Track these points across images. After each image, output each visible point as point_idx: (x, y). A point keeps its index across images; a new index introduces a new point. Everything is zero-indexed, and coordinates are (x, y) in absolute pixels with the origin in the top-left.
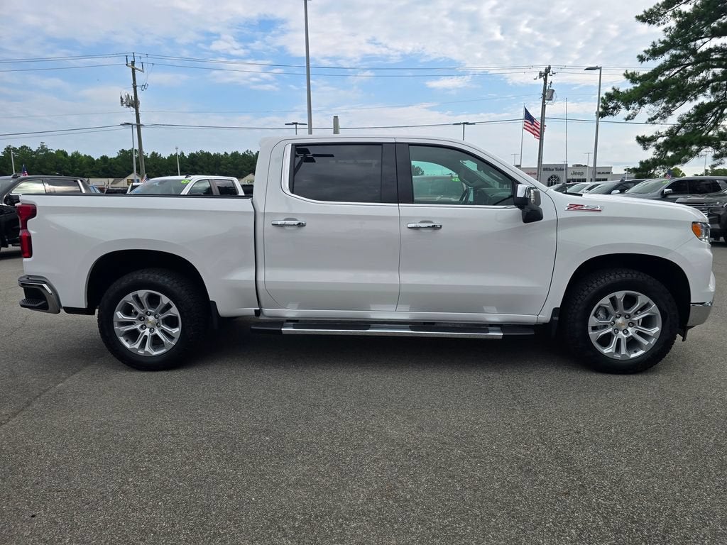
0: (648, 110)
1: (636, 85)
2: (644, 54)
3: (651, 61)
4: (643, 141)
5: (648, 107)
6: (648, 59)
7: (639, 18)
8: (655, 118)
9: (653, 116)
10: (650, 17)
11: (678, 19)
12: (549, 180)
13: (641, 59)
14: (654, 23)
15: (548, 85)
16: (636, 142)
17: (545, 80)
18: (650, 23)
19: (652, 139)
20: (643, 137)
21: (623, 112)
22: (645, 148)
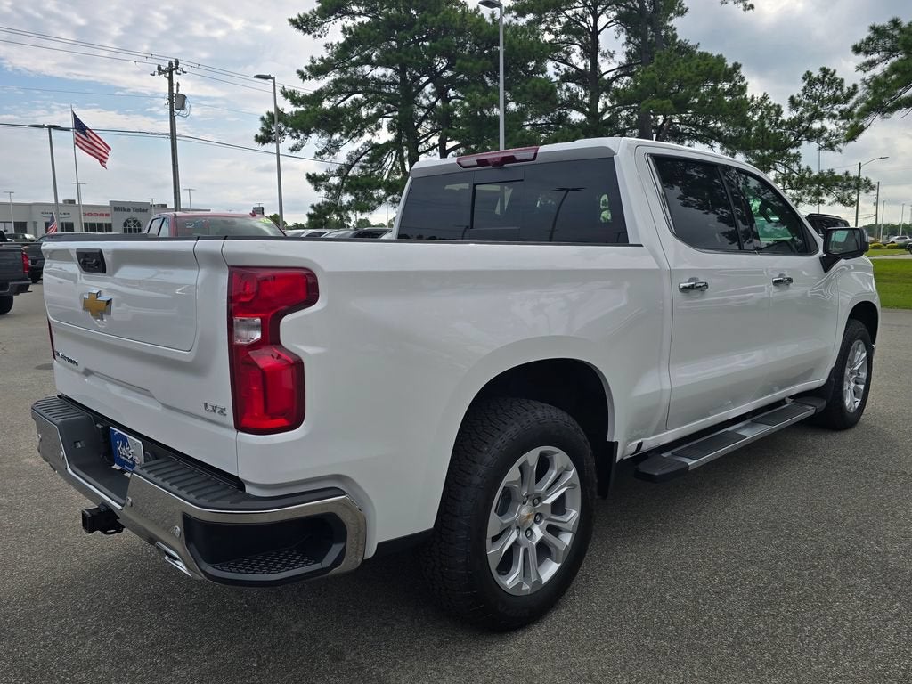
0: (316, 141)
1: (299, 109)
2: (304, 70)
3: (313, 81)
4: (315, 180)
5: (314, 137)
6: (310, 78)
7: (293, 22)
8: (324, 152)
9: (320, 150)
10: (304, 24)
11: (348, 36)
12: (125, 225)
13: (303, 77)
14: (309, 33)
15: (175, 87)
16: (306, 181)
17: (170, 79)
18: (305, 31)
19: (325, 178)
20: (314, 174)
21: (288, 142)
22: (317, 189)
